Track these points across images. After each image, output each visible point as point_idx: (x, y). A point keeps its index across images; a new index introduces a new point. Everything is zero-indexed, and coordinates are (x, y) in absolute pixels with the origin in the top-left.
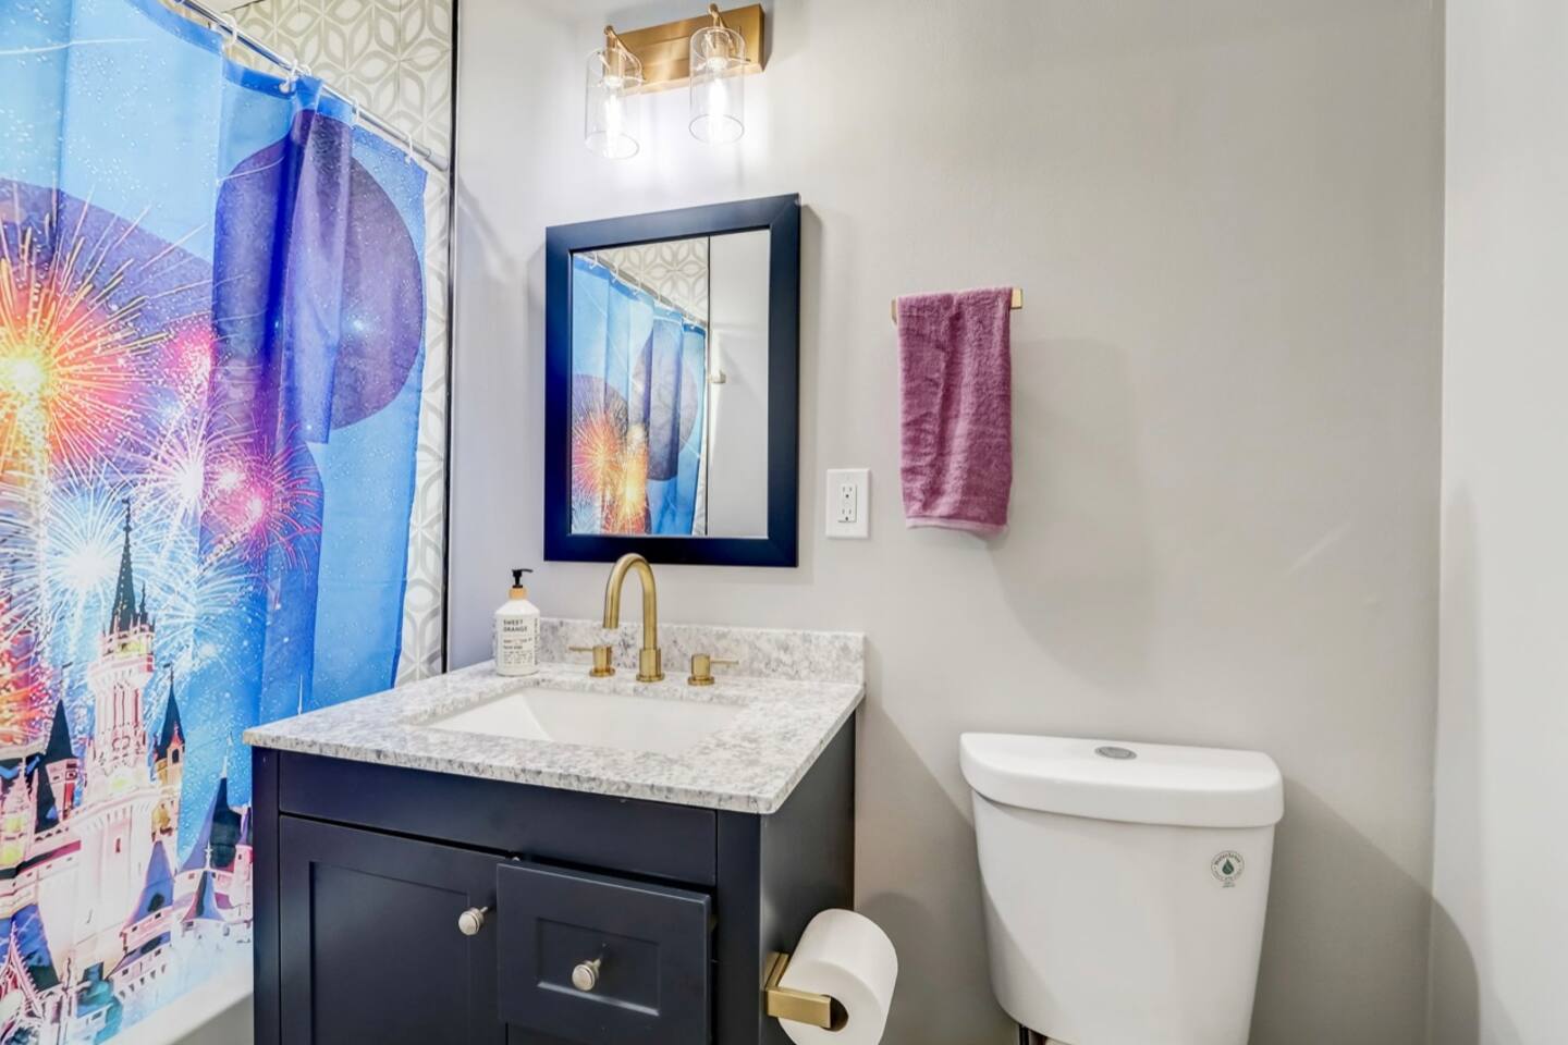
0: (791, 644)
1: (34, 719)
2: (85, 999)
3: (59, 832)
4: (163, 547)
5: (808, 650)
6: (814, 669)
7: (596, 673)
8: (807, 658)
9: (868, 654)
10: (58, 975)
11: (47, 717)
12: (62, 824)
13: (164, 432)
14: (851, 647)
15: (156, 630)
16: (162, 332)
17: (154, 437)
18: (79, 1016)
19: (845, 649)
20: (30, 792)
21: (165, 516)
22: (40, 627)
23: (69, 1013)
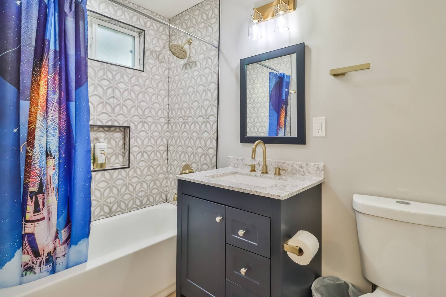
0: (303, 166)
1: (33, 182)
2: (47, 261)
3: (40, 214)
4: (55, 135)
5: (308, 168)
6: (309, 173)
7: (251, 171)
8: (307, 170)
9: (325, 169)
10: (41, 254)
11: (38, 182)
12: (41, 212)
13: (54, 103)
14: (320, 167)
15: (55, 159)
16: (51, 74)
17: (51, 104)
18: (46, 266)
19: (318, 168)
20: (32, 202)
21: (55, 126)
22: (35, 156)
23: (43, 265)
